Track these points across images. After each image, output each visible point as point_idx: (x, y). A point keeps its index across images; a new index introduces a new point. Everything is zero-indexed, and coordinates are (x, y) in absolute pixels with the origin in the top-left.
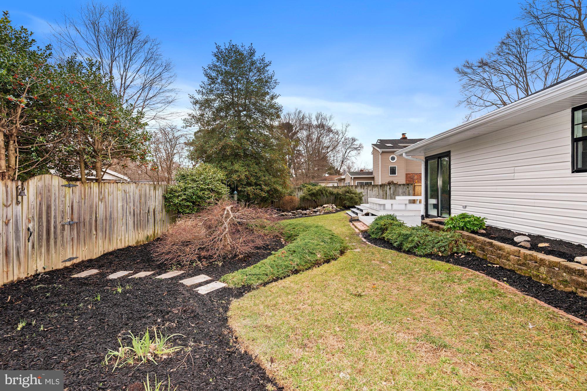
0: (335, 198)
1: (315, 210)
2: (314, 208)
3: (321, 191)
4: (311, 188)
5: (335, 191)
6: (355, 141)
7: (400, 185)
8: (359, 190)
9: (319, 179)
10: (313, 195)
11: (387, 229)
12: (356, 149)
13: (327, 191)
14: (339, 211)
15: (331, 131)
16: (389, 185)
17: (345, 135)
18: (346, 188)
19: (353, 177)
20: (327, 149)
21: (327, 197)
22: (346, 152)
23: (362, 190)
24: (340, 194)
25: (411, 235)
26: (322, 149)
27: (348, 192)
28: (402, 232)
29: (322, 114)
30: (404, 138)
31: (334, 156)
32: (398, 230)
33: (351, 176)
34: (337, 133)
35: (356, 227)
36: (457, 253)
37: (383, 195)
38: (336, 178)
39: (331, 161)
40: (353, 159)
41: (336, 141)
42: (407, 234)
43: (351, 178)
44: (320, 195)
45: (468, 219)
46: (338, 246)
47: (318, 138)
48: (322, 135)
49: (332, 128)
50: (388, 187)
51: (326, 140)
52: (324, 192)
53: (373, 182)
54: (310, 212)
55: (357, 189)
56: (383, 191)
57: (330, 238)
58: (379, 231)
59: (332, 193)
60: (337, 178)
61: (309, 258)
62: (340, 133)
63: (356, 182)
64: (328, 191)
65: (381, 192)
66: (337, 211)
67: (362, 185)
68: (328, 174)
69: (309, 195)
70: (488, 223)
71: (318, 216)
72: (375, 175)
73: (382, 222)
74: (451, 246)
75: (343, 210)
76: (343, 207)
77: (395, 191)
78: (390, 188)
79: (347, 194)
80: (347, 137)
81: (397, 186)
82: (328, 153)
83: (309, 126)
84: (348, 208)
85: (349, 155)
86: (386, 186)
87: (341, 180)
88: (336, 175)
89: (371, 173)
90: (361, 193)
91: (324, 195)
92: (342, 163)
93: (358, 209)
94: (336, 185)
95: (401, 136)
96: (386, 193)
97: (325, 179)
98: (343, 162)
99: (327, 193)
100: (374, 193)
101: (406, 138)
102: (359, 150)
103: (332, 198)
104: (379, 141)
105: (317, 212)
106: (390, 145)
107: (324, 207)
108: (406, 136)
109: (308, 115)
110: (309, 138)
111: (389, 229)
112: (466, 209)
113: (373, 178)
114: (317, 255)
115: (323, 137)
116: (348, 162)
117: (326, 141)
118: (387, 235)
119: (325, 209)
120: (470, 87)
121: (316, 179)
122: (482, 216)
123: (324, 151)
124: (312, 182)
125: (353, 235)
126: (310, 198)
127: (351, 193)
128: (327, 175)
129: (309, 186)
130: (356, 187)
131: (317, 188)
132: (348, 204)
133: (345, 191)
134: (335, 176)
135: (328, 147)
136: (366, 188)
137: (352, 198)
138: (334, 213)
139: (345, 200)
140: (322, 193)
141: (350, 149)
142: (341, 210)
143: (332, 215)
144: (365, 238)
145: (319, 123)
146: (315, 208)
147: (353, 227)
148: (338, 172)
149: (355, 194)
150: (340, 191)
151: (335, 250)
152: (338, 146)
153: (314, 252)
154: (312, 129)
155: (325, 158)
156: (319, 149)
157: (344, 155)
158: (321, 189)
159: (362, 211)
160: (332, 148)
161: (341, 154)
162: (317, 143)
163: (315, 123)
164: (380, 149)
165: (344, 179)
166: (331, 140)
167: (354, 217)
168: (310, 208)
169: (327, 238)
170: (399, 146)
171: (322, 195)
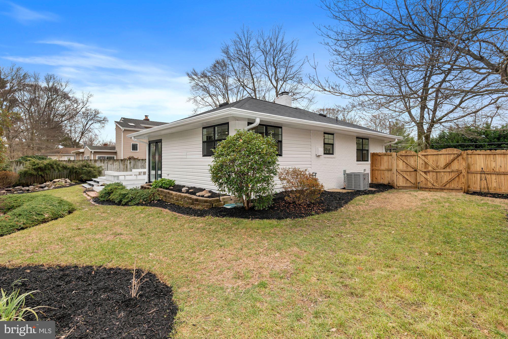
0: (70, 172)
1: (42, 185)
2: (40, 184)
3: (51, 165)
4: (36, 162)
5: (70, 165)
6: (98, 113)
7: (139, 160)
8: (98, 164)
9: (48, 151)
10: (40, 169)
11: (112, 192)
12: (100, 121)
13: (59, 165)
14: (74, 185)
15: (68, 98)
16: (130, 160)
17: (86, 106)
18: (83, 162)
19: (93, 151)
20: (62, 117)
21: (59, 171)
22: (87, 123)
23: (102, 164)
24: (76, 168)
25: (127, 194)
26: (53, 117)
27: (86, 166)
28: (121, 192)
29: (55, 77)
30: (147, 120)
31: (71, 126)
32: (119, 191)
33: (90, 150)
34: (76, 101)
35: (88, 195)
36: (153, 201)
37: (124, 169)
38: (73, 150)
39: (66, 131)
40: (97, 132)
41: (75, 110)
42: (125, 194)
43: (91, 152)
44: (49, 169)
45: (164, 181)
46: (66, 207)
47: (48, 104)
48: (54, 100)
49: (70, 95)
50: (129, 161)
51: (60, 107)
52: (55, 166)
53: (115, 156)
54: (34, 188)
55: (96, 163)
56: (124, 165)
57: (58, 203)
58: (107, 195)
59: (66, 167)
60: (73, 152)
61: (36, 218)
62: (79, 102)
63: (97, 156)
64: (61, 165)
65: (122, 166)
66: (71, 185)
67: (102, 160)
68: (62, 145)
69: (34, 169)
70: (177, 183)
71: (45, 191)
72: (117, 150)
73: (109, 188)
74: (150, 197)
75: (79, 184)
76: (79, 181)
77: (135, 165)
78: (130, 163)
79: (85, 168)
80: (89, 108)
81: (137, 160)
82: (62, 122)
83: (35, 88)
84: (84, 182)
85: (91, 126)
86: (126, 161)
87: (79, 154)
88: (73, 147)
89: (114, 148)
90: (101, 167)
91: (55, 170)
92: (82, 135)
93: (95, 181)
94: (72, 158)
95: (144, 118)
96: (127, 167)
97: (58, 152)
98: (83, 133)
99: (59, 167)
100: (115, 166)
101: (148, 120)
102: (104, 123)
103: (66, 172)
104: (122, 119)
105: (45, 187)
106: (133, 124)
107: (55, 182)
108: (148, 118)
109: (33, 74)
110: (33, 101)
111: (114, 192)
112: (169, 176)
113: (116, 153)
114: (44, 216)
115: (56, 103)
116: (91, 134)
117: (60, 109)
118: (112, 197)
119: (55, 184)
120: (197, 89)
121: (43, 151)
122: (173, 179)
123: (56, 120)
124: (39, 154)
125: (84, 201)
126: (35, 173)
127: (89, 166)
128: (61, 147)
129: (34, 160)
130: (95, 161)
131: (46, 162)
132: (85, 177)
133: (82, 165)
134: (72, 149)
135: (63, 116)
136: (106, 162)
137: (90, 172)
138: (68, 187)
139: (82, 174)
140: (53, 168)
141: (92, 121)
142: (77, 184)
143: (64, 189)
144: (95, 202)
145: (50, 86)
146: (42, 184)
147: (86, 196)
148: (76, 145)
149: (93, 168)
150: (76, 165)
151: (63, 211)
152: (77, 116)
153: (42, 213)
154: (38, 91)
155: (58, 127)
156: (49, 116)
157: (84, 126)
158: (51, 163)
159: (98, 182)
160: (69, 117)
161: (81, 126)
162: (46, 109)
163: (43, 84)
164: (122, 127)
165: (83, 153)
166: (67, 107)
167: (89, 188)
168: (35, 184)
169: (56, 203)
170: (141, 126)
171: (52, 170)
